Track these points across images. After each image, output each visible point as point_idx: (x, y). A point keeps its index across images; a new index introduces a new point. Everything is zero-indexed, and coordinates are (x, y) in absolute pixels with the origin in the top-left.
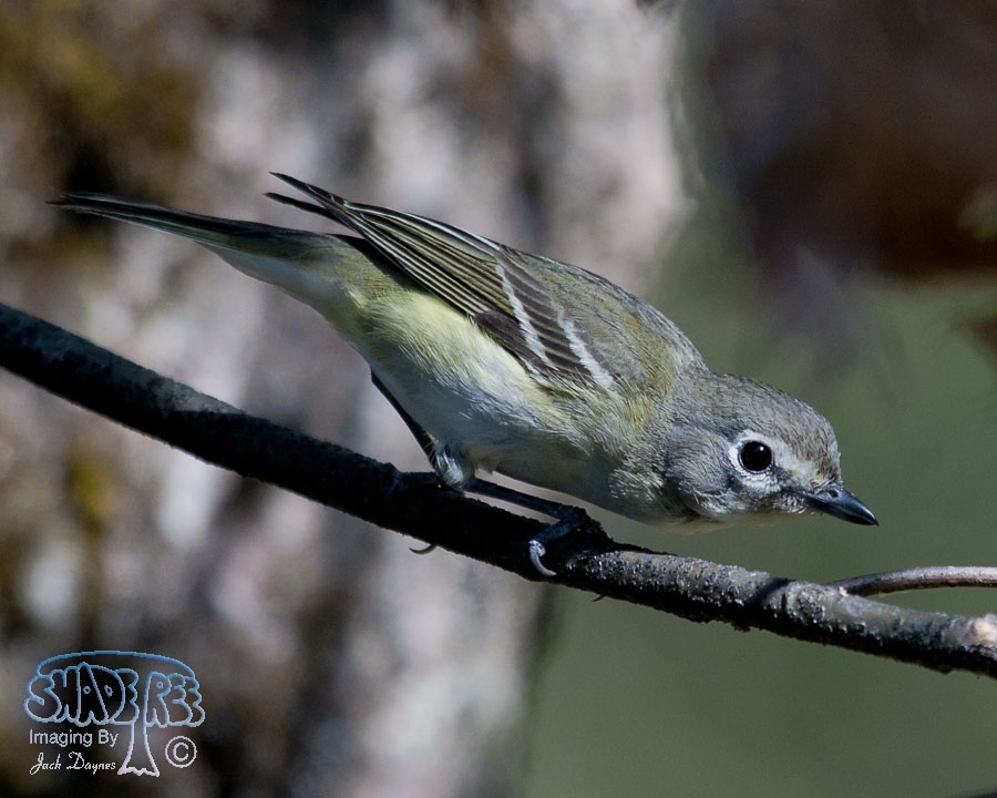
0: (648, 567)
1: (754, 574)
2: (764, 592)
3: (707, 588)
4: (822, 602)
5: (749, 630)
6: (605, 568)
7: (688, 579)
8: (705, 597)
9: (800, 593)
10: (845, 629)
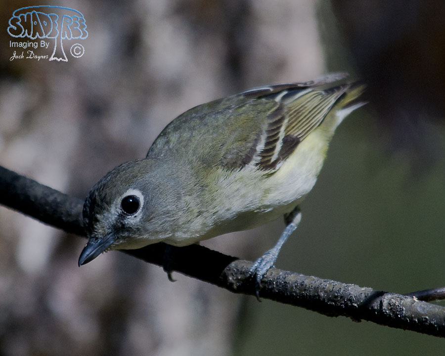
0: (302, 285)
1: (363, 289)
2: (370, 299)
3: (336, 297)
4: (403, 305)
5: (361, 321)
6: (277, 286)
7: (326, 292)
8: (335, 302)
9: (390, 300)
10: (416, 320)
